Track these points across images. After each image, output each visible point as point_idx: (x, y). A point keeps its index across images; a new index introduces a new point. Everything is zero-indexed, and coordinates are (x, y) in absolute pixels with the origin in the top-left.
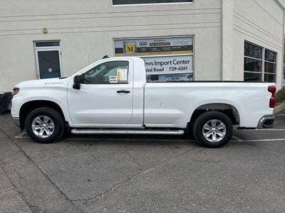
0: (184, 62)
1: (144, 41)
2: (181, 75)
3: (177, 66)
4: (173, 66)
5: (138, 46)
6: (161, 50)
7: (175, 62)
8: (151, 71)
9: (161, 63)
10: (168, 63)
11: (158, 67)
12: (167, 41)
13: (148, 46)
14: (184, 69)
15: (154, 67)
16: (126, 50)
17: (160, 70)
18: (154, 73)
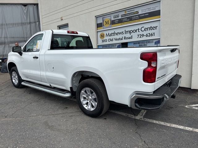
0: (151, 28)
1: (117, 14)
2: (149, 41)
3: (145, 33)
4: (141, 33)
5: (113, 19)
6: (130, 19)
7: (143, 29)
8: (122, 39)
9: (130, 32)
10: (136, 31)
11: (128, 35)
12: (136, 10)
13: (120, 18)
14: (152, 35)
15: (124, 35)
16: (104, 24)
17: (129, 38)
18: (124, 41)
